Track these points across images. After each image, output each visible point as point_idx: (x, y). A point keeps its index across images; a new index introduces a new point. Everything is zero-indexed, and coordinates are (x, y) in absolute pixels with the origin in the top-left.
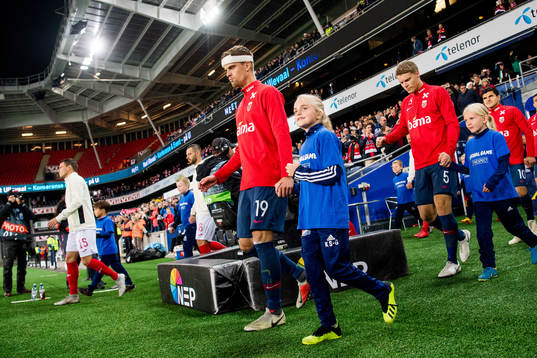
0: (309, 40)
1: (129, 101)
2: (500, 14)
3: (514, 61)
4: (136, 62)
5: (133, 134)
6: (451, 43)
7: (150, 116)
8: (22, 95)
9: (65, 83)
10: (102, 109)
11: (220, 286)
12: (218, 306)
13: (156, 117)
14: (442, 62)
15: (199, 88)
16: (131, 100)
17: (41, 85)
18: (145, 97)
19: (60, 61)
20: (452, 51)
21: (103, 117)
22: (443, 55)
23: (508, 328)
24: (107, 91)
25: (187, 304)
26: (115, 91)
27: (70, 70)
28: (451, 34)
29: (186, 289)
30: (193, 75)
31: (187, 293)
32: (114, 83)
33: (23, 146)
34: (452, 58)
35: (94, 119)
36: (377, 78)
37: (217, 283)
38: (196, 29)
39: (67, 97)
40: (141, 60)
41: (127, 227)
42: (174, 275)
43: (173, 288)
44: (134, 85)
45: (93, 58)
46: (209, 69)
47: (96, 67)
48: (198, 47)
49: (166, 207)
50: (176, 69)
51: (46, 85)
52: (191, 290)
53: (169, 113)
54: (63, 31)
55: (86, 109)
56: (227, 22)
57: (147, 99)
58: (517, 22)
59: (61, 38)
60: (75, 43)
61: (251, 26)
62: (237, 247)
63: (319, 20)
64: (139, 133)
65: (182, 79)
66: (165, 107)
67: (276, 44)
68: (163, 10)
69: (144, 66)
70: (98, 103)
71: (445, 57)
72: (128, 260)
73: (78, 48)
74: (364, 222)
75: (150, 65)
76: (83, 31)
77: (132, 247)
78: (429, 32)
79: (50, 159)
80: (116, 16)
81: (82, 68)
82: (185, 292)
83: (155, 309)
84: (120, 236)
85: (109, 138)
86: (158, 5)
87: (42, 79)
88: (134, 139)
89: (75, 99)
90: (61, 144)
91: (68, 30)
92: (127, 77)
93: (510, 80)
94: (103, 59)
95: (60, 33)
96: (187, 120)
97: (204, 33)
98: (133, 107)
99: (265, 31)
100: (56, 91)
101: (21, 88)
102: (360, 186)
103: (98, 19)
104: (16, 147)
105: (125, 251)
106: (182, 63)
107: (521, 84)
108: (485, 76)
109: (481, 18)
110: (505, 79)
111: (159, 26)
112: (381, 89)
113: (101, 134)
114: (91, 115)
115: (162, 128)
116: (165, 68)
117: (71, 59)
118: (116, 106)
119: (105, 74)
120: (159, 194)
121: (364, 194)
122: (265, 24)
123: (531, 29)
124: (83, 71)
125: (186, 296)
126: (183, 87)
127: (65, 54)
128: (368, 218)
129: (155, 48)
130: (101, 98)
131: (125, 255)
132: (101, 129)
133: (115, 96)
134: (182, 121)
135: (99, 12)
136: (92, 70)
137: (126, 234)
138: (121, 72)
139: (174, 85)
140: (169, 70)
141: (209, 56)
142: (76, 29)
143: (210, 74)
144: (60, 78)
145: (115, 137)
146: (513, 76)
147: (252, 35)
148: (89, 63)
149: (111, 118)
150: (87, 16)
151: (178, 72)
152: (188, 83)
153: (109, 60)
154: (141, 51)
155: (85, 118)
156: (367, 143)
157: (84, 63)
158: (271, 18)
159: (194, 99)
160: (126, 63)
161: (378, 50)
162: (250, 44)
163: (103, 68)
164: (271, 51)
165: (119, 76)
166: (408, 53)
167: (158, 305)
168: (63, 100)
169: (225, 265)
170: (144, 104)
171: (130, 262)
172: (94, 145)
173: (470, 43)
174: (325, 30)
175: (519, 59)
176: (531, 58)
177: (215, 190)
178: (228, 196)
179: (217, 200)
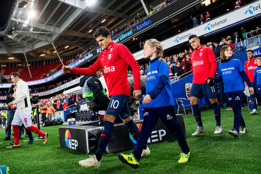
0: (141, 17)
1: (47, 43)
2: (237, 8)
3: (243, 32)
4: (52, 24)
5: (49, 61)
6: (212, 22)
7: (58, 52)
9: (15, 32)
10: (33, 47)
11: (91, 139)
12: (89, 149)
13: (61, 52)
14: (207, 31)
15: (83, 39)
16: (49, 43)
17: (3, 33)
18: (56, 42)
19: (13, 21)
20: (213, 26)
21: (33, 51)
24: (36, 38)
25: (73, 148)
26: (40, 38)
27: (17, 26)
28: (213, 17)
29: (73, 140)
30: (81, 32)
31: (73, 142)
32: (40, 34)
34: (213, 29)
35: (29, 52)
36: (175, 38)
37: (89, 138)
38: (84, 9)
39: (15, 40)
40: (55, 23)
41: (43, 108)
42: (67, 133)
43: (66, 140)
44: (50, 35)
45: (30, 20)
46: (89, 29)
47: (32, 25)
48: (86, 16)
49: (64, 99)
50: (72, 28)
51: (5, 34)
52: (76, 141)
53: (68, 51)
54: (15, 6)
55: (25, 47)
56: (99, 6)
57: (57, 43)
58: (246, 13)
59: (13, 10)
60: (20, 12)
61: (112, 8)
63: (147, 7)
64: (52, 60)
65: (75, 34)
66: (65, 48)
67: (123, 18)
69: (56, 26)
70: (31, 44)
71: (209, 29)
72: (44, 125)
73: (22, 15)
75: (59, 25)
76: (25, 6)
77: (46, 118)
78: (202, 16)
79: (5, 72)
81: (24, 25)
82: (72, 142)
83: (57, 150)
84: (40, 112)
85: (36, 62)
87: (3, 30)
88: (49, 63)
89: (19, 41)
90: (11, 64)
91: (17, 5)
92: (47, 32)
93: (241, 42)
94: (33, 21)
95: (13, 7)
96: (77, 54)
97: (88, 10)
98: (49, 47)
99: (119, 11)
100: (10, 37)
103: (33, 0)
105: (42, 121)
106: (74, 26)
107: (246, 44)
108: (229, 39)
109: (228, 10)
110: (239, 41)
111: (65, 6)
112: (176, 44)
113: (31, 60)
114: (27, 50)
115: (64, 58)
116: (67, 27)
117: (18, 20)
118: (41, 46)
119: (35, 29)
120: (61, 92)
122: (119, 8)
123: (253, 16)
124: (24, 27)
125: (73, 144)
126: (76, 38)
127: (15, 18)
129: (62, 16)
130: (33, 41)
131: (42, 122)
132: (32, 57)
133: (40, 41)
134: (74, 55)
136: (29, 27)
137: (43, 112)
138: (44, 28)
139: (71, 36)
140: (69, 29)
141: (90, 22)
142: (22, 5)
143: (89, 32)
144: (12, 30)
145: (39, 62)
146: (243, 40)
147: (112, 13)
148: (27, 23)
149: (37, 52)
151: (73, 30)
152: (78, 36)
153: (38, 22)
154: (55, 18)
155: (24, 51)
157: (25, 23)
158: (122, 5)
159: (81, 44)
160: (47, 24)
161: (176, 23)
162: (111, 17)
163: (35, 26)
164: (121, 22)
165: (43, 31)
166: (190, 26)
167: (58, 148)
168: (13, 41)
169: (94, 129)
170: (55, 45)
171: (44, 126)
172: (28, 65)
173: (222, 22)
174: (149, 12)
175: (246, 32)
176: (252, 31)
177: (86, 91)
178: (92, 95)
179: (87, 96)
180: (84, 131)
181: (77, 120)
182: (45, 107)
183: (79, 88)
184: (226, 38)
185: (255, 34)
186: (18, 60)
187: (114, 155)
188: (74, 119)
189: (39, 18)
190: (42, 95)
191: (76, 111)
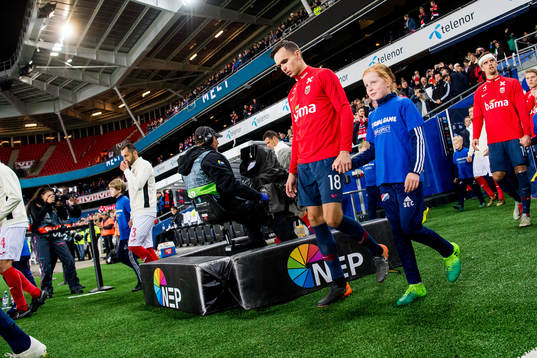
0: (296, 20)
1: (104, 89)
3: (509, 39)
4: (111, 47)
5: (111, 125)
6: (445, 21)
7: (128, 104)
9: (35, 70)
10: (76, 97)
11: (208, 285)
12: (206, 306)
13: (134, 106)
14: (435, 41)
15: (180, 74)
16: (107, 89)
17: (8, 73)
18: (122, 84)
19: (28, 47)
20: (446, 29)
21: (76, 108)
22: (437, 34)
23: (509, 316)
24: (81, 78)
25: (172, 306)
26: (88, 79)
27: (39, 57)
28: (444, 11)
29: (171, 290)
30: (173, 60)
31: (172, 294)
32: (87, 70)
34: (446, 36)
35: (67, 110)
36: (369, 59)
37: (204, 282)
38: (176, 11)
39: (36, 86)
40: (116, 45)
41: (106, 224)
42: (157, 275)
43: (157, 289)
44: (109, 72)
45: (64, 44)
46: (190, 53)
47: (67, 53)
48: (179, 27)
50: (154, 54)
51: (12, 74)
52: (177, 290)
53: (149, 101)
54: (30, 15)
55: (57, 99)
56: (207, 2)
57: (124, 86)
59: (27, 23)
60: (43, 28)
61: (233, 6)
62: (224, 242)
64: (117, 124)
65: (161, 65)
66: (144, 95)
67: (260, 26)
69: (119, 51)
70: (70, 92)
71: (439, 36)
72: (109, 260)
73: (46, 33)
74: (359, 211)
75: (126, 50)
76: (51, 15)
77: (112, 246)
78: (421, 10)
79: (20, 155)
81: (52, 54)
82: (170, 293)
83: (138, 313)
85: (83, 130)
87: (8, 68)
88: (111, 129)
89: (45, 89)
90: (32, 138)
91: (35, 13)
92: (103, 64)
94: (75, 45)
95: (26, 18)
96: (168, 107)
97: (184, 14)
98: (110, 95)
99: (250, 11)
100: (25, 80)
102: (354, 173)
103: (68, 1)
105: (104, 251)
106: (157, 52)
107: (517, 62)
110: (501, 57)
111: (135, 7)
113: (74, 126)
114: (63, 106)
115: (141, 117)
116: (143, 53)
117: (40, 45)
118: (92, 95)
119: (77, 60)
121: (358, 181)
122: (249, 4)
123: (526, 5)
124: (53, 58)
125: (172, 297)
126: (164, 73)
127: (33, 39)
128: (363, 206)
129: (130, 32)
130: (74, 86)
131: (105, 255)
132: (75, 120)
133: (89, 84)
134: (163, 109)
136: (62, 57)
137: (105, 233)
138: (95, 58)
139: (153, 71)
140: (147, 55)
141: (190, 38)
142: (44, 12)
143: (191, 59)
144: (29, 66)
145: (91, 129)
146: (509, 54)
147: (235, 15)
148: (60, 49)
149: (85, 108)
151: (157, 57)
152: (169, 68)
153: (81, 45)
154: (116, 35)
155: (58, 108)
156: (360, 127)
157: (53, 49)
159: (175, 85)
160: (101, 49)
161: (369, 29)
162: (234, 25)
163: (76, 54)
164: (256, 33)
165: (93, 63)
166: (399, 33)
167: (141, 308)
168: (31, 89)
169: (212, 262)
170: (121, 91)
171: (111, 263)
172: (68, 137)
173: (463, 20)
174: (312, 9)
175: (515, 37)
176: (526, 35)
177: (199, 182)
178: (213, 189)
179: (202, 193)
180: (192, 269)
181: (178, 244)
182: (109, 222)
183: (177, 177)
185: (533, 41)
186: (46, 129)
187: (259, 315)
188: (171, 244)
189: (83, 36)
190: (102, 197)
191: (176, 226)
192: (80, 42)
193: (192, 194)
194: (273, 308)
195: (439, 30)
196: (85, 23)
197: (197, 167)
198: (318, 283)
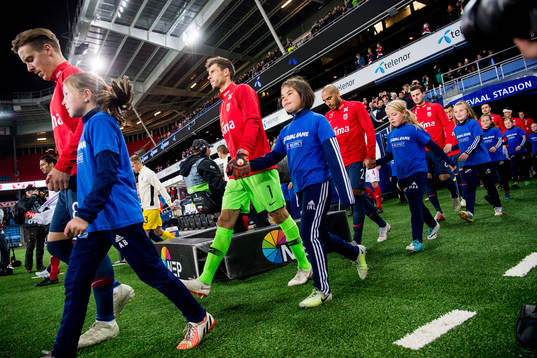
0: (272, 58)
2: (426, 35)
3: (437, 74)
4: (132, 77)
5: (130, 137)
6: (388, 59)
7: (144, 121)
8: (36, 106)
13: (148, 123)
14: (380, 75)
15: (183, 98)
18: (139, 106)
20: (388, 65)
22: (381, 69)
28: (387, 52)
29: (174, 263)
30: (179, 87)
31: (175, 266)
33: (39, 149)
34: (388, 71)
37: (199, 258)
38: (180, 50)
40: (135, 75)
42: (164, 252)
43: (163, 262)
46: (191, 82)
48: (181, 64)
50: (164, 83)
52: (178, 263)
53: (159, 119)
56: (205, 43)
57: (141, 108)
58: (440, 42)
60: (79, 62)
61: (225, 46)
63: (281, 41)
65: (169, 91)
66: (155, 115)
67: (245, 62)
68: (152, 34)
69: (137, 81)
71: (382, 71)
73: (81, 66)
75: (142, 80)
76: (85, 52)
78: (369, 51)
80: (112, 39)
82: (174, 266)
86: (147, 30)
91: (72, 51)
93: (434, 89)
96: (174, 124)
97: (187, 52)
99: (237, 51)
101: (35, 100)
103: (98, 42)
104: (32, 149)
106: (169, 78)
107: (443, 92)
109: (411, 38)
110: (430, 88)
111: (149, 47)
115: (154, 131)
116: (155, 82)
122: (237, 45)
123: (451, 47)
125: (175, 269)
126: (171, 98)
129: (146, 65)
134: (170, 126)
135: (98, 36)
139: (163, 96)
140: (159, 84)
141: (188, 74)
142: (79, 50)
143: (192, 87)
146: (437, 85)
147: (226, 54)
150: (88, 40)
151: (166, 85)
152: (175, 94)
153: (108, 76)
154: (135, 68)
158: (241, 41)
159: (179, 107)
161: (329, 65)
164: (243, 67)
166: (352, 68)
169: (205, 243)
170: (138, 111)
173: (402, 59)
174: (285, 50)
175: (442, 72)
177: (195, 182)
178: (206, 187)
179: (198, 190)
180: (190, 248)
181: (181, 228)
183: (180, 178)
184: (410, 84)
185: (456, 75)
188: (176, 228)
189: (109, 68)
192: (107, 73)
193: (190, 191)
194: (252, 278)
195: (383, 66)
196: (111, 59)
197: (194, 170)
198: (285, 260)
